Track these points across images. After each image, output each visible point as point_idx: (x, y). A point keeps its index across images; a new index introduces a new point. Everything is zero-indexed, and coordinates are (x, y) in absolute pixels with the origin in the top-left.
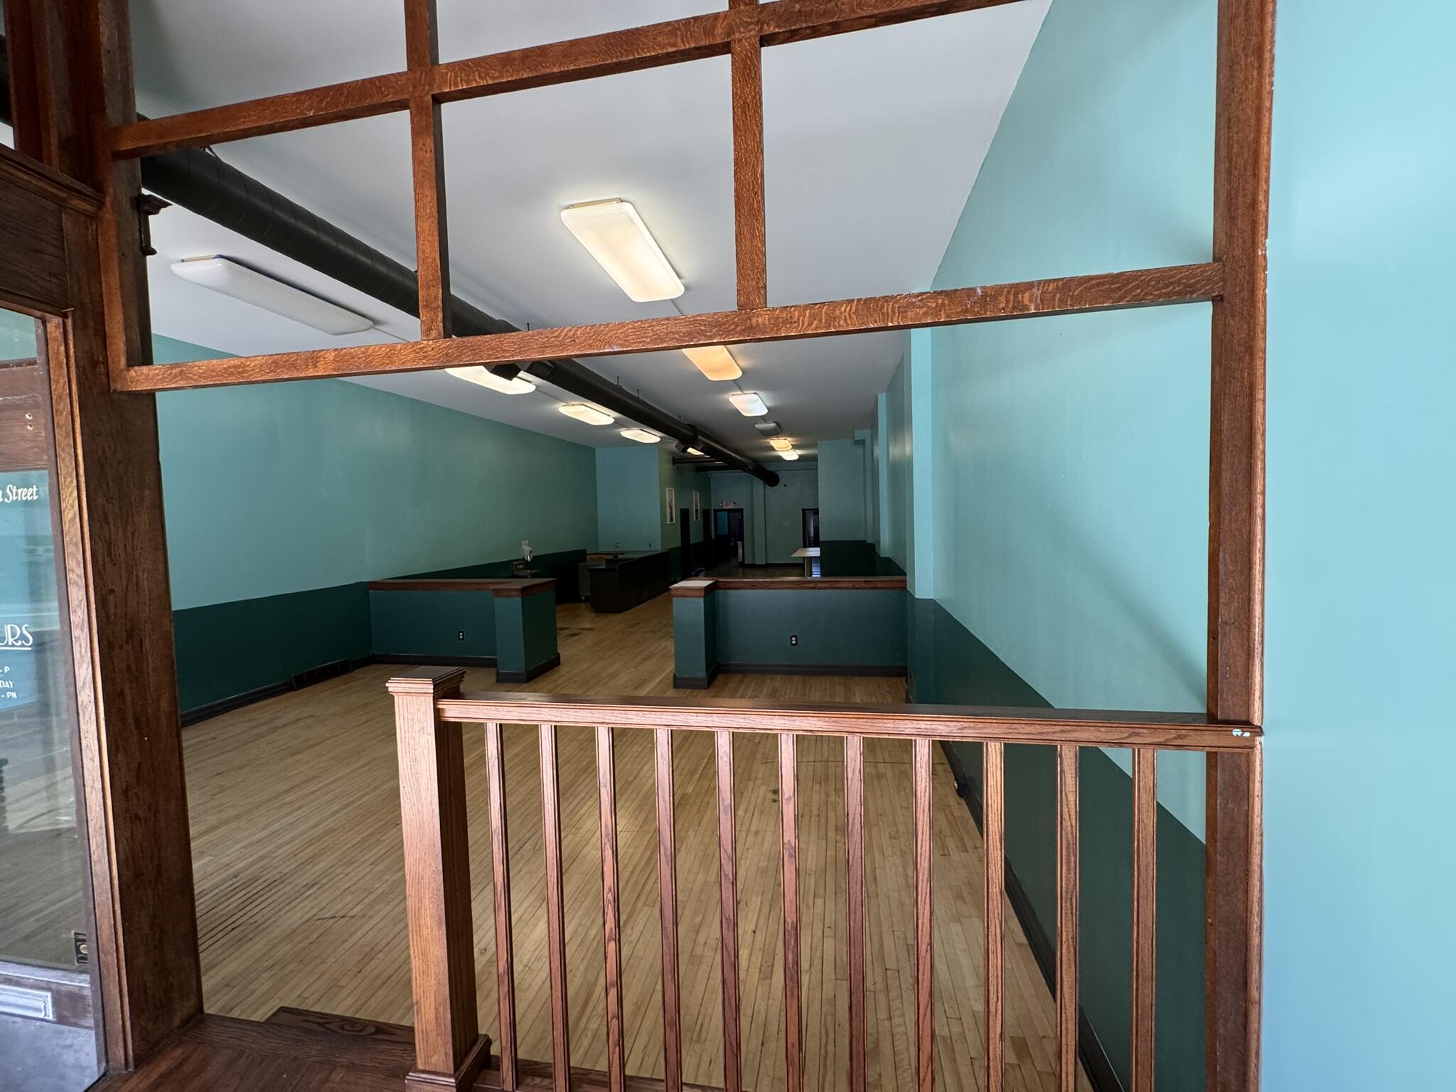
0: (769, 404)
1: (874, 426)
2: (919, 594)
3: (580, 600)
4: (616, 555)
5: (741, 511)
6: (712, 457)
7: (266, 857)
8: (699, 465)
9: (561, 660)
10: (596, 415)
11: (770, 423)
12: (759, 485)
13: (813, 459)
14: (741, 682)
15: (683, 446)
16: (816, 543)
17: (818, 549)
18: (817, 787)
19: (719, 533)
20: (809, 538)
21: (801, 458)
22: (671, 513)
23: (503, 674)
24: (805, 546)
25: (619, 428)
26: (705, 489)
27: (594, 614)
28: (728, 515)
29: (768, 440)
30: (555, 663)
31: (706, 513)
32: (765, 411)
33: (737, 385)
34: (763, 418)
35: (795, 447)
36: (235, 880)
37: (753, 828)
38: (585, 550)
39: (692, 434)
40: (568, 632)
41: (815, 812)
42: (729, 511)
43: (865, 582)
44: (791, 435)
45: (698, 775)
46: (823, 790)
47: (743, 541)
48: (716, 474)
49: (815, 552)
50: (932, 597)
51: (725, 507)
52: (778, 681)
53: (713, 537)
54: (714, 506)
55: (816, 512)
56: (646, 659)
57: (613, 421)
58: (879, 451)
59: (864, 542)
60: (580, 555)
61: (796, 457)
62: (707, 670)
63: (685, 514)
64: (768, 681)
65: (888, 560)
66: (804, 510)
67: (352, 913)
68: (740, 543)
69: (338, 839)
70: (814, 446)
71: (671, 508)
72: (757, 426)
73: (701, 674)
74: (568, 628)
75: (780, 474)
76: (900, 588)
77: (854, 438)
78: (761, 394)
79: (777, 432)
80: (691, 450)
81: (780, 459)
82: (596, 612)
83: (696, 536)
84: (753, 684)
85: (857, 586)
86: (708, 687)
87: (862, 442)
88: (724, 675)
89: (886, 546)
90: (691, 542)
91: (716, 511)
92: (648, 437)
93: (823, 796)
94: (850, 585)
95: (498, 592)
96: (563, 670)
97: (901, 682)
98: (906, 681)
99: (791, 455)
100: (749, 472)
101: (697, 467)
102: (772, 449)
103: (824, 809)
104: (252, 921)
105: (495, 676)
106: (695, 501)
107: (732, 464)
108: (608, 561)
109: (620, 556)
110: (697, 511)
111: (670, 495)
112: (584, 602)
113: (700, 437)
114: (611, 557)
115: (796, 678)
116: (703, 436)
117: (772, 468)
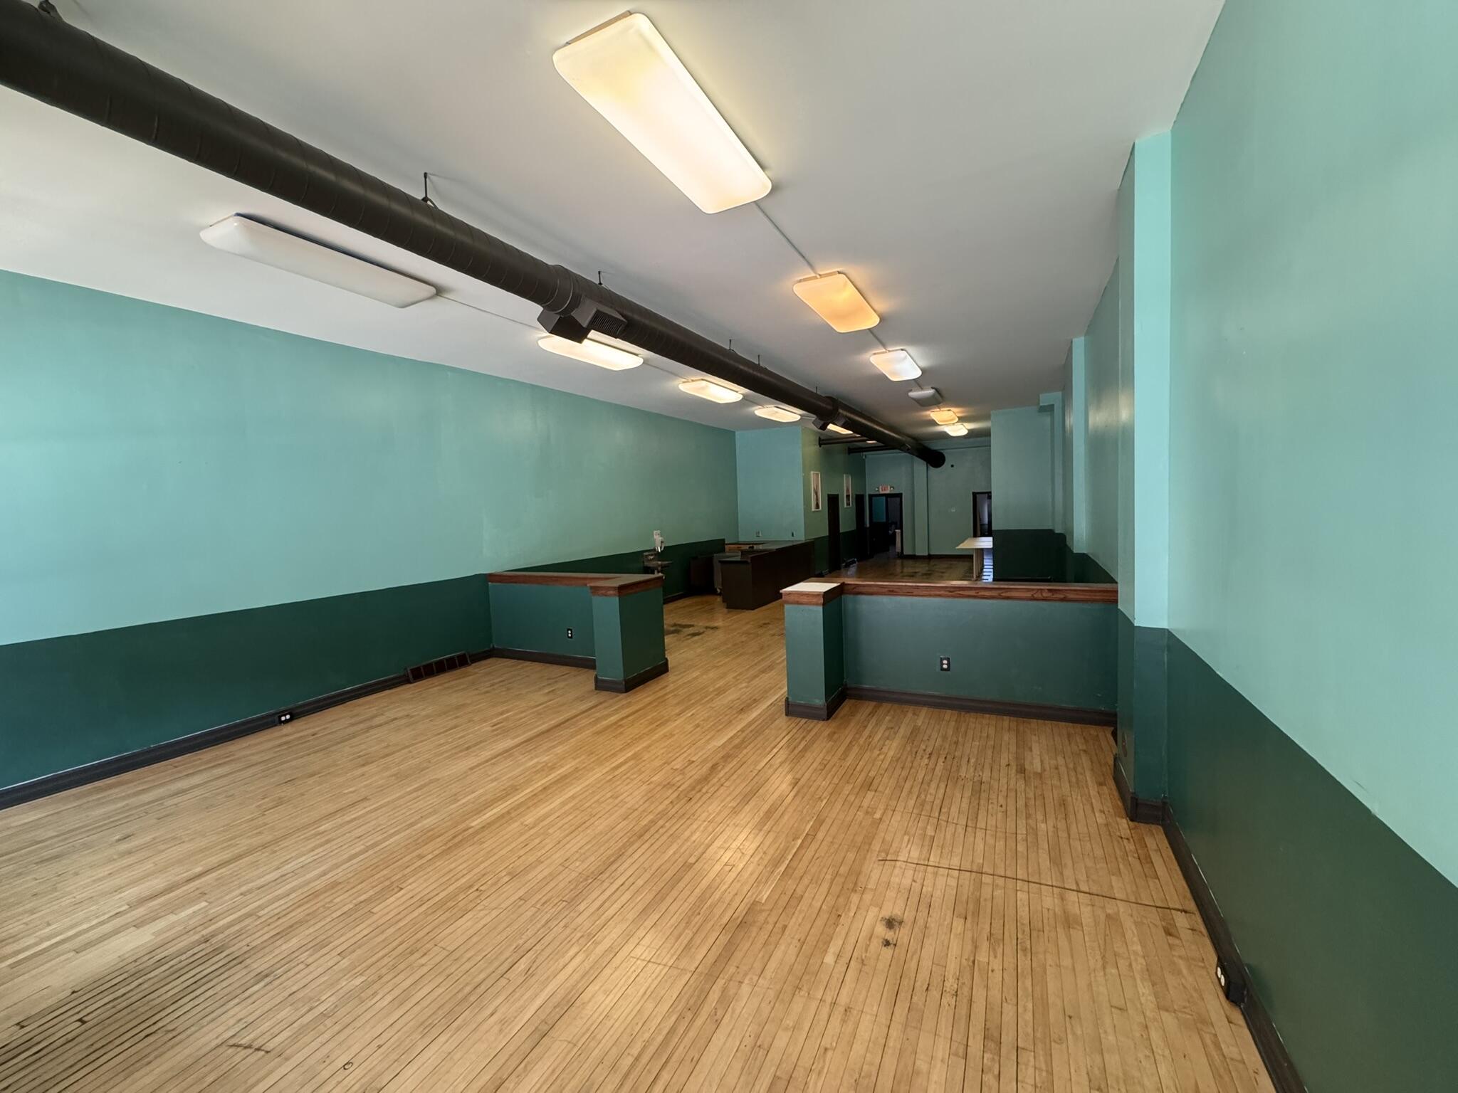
0: (924, 364)
1: (1065, 386)
2: (1140, 620)
3: (713, 592)
4: (752, 544)
5: (900, 496)
6: (862, 436)
7: (251, 915)
8: (851, 445)
9: (670, 666)
10: (723, 392)
11: (927, 389)
12: (920, 466)
13: (986, 434)
14: (872, 714)
15: (822, 422)
16: (988, 532)
17: (991, 539)
18: (958, 925)
19: (875, 520)
20: (982, 525)
21: (972, 434)
22: (817, 499)
23: (603, 681)
24: (975, 535)
25: (752, 406)
26: (859, 473)
27: (726, 610)
28: (887, 501)
29: (928, 413)
30: (661, 669)
31: (859, 499)
32: (917, 373)
33: (876, 337)
34: (917, 383)
35: (962, 420)
36: (203, 946)
37: (844, 999)
38: (724, 540)
39: (829, 407)
40: (691, 630)
41: (951, 984)
42: (887, 496)
43: (1050, 590)
44: (957, 405)
45: (782, 868)
46: (969, 935)
47: (901, 528)
48: (870, 455)
49: (986, 543)
50: (1163, 625)
51: (881, 492)
52: (922, 717)
53: (868, 525)
54: (869, 491)
55: (989, 495)
56: (764, 671)
57: (741, 397)
58: (1074, 420)
59: (1051, 532)
60: (719, 545)
61: (964, 432)
62: (827, 695)
63: (833, 501)
64: (910, 715)
65: (1084, 557)
66: (975, 494)
67: (269, 1046)
68: (898, 531)
69: (331, 901)
70: (986, 417)
71: (816, 493)
72: (911, 394)
73: (820, 701)
74: (693, 626)
75: (945, 452)
76: (1104, 601)
77: (1039, 404)
78: (911, 349)
79: (939, 399)
80: (831, 427)
81: (945, 436)
82: (728, 608)
83: (847, 523)
84: (888, 718)
85: (1038, 595)
86: (828, 719)
87: (1050, 409)
88: (853, 701)
89: (1081, 538)
90: (841, 531)
91: (871, 496)
92: (788, 415)
93: (969, 947)
94: (1029, 595)
95: (595, 590)
96: (670, 681)
97: (1105, 734)
98: (1114, 734)
99: (959, 430)
100: (908, 451)
101: (849, 448)
102: (934, 423)
103: (966, 979)
104: (170, 1027)
105: (593, 681)
106: (846, 486)
107: (887, 444)
108: (744, 553)
109: (755, 547)
110: (848, 496)
111: (815, 478)
112: (720, 594)
113: (841, 411)
114: (747, 547)
115: (948, 714)
116: (845, 410)
117: (935, 446)
